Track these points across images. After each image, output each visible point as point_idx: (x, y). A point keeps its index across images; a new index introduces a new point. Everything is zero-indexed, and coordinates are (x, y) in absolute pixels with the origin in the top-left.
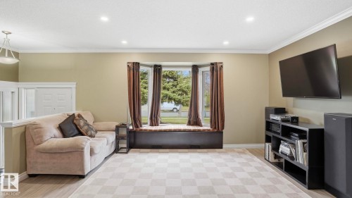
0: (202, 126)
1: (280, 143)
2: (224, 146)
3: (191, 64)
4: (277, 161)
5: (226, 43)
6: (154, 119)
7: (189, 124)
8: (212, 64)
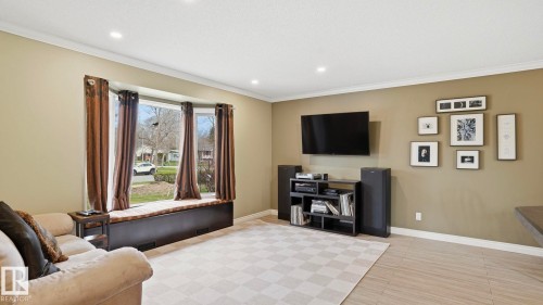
0: (200, 198)
1: (311, 203)
2: (235, 221)
4: (308, 221)
5: (255, 82)
7: (179, 197)
8: (220, 105)
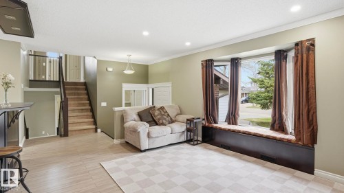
0: (287, 133)
2: (316, 171)
3: (273, 49)
6: (232, 117)
7: (273, 128)
8: (297, 44)
